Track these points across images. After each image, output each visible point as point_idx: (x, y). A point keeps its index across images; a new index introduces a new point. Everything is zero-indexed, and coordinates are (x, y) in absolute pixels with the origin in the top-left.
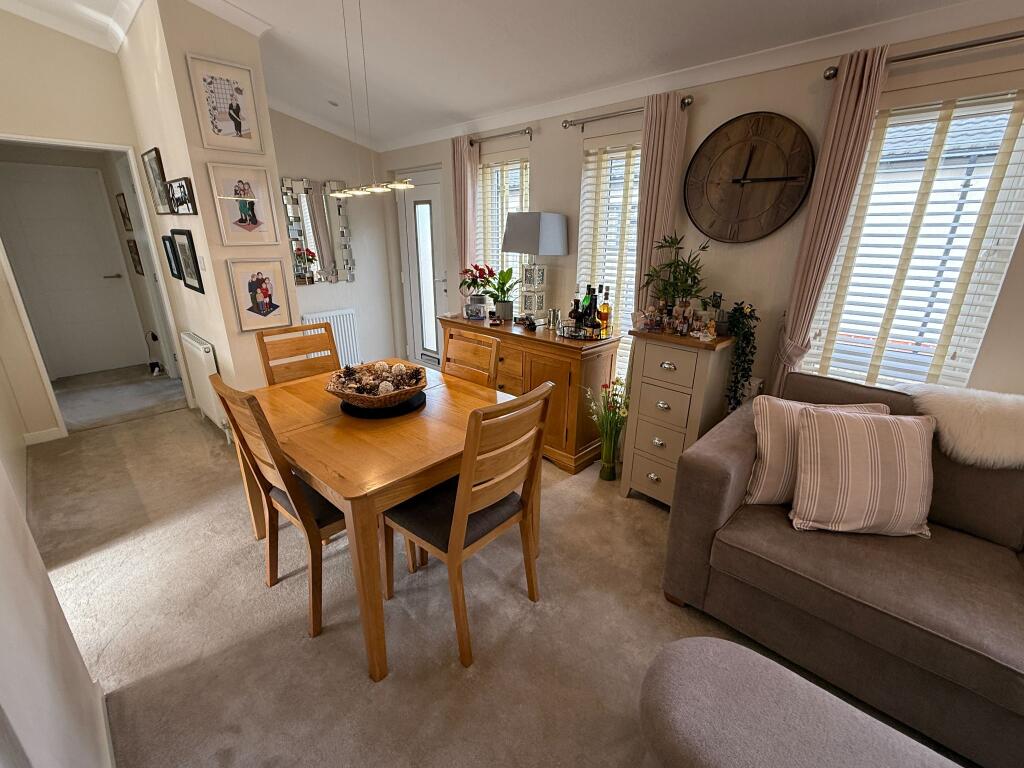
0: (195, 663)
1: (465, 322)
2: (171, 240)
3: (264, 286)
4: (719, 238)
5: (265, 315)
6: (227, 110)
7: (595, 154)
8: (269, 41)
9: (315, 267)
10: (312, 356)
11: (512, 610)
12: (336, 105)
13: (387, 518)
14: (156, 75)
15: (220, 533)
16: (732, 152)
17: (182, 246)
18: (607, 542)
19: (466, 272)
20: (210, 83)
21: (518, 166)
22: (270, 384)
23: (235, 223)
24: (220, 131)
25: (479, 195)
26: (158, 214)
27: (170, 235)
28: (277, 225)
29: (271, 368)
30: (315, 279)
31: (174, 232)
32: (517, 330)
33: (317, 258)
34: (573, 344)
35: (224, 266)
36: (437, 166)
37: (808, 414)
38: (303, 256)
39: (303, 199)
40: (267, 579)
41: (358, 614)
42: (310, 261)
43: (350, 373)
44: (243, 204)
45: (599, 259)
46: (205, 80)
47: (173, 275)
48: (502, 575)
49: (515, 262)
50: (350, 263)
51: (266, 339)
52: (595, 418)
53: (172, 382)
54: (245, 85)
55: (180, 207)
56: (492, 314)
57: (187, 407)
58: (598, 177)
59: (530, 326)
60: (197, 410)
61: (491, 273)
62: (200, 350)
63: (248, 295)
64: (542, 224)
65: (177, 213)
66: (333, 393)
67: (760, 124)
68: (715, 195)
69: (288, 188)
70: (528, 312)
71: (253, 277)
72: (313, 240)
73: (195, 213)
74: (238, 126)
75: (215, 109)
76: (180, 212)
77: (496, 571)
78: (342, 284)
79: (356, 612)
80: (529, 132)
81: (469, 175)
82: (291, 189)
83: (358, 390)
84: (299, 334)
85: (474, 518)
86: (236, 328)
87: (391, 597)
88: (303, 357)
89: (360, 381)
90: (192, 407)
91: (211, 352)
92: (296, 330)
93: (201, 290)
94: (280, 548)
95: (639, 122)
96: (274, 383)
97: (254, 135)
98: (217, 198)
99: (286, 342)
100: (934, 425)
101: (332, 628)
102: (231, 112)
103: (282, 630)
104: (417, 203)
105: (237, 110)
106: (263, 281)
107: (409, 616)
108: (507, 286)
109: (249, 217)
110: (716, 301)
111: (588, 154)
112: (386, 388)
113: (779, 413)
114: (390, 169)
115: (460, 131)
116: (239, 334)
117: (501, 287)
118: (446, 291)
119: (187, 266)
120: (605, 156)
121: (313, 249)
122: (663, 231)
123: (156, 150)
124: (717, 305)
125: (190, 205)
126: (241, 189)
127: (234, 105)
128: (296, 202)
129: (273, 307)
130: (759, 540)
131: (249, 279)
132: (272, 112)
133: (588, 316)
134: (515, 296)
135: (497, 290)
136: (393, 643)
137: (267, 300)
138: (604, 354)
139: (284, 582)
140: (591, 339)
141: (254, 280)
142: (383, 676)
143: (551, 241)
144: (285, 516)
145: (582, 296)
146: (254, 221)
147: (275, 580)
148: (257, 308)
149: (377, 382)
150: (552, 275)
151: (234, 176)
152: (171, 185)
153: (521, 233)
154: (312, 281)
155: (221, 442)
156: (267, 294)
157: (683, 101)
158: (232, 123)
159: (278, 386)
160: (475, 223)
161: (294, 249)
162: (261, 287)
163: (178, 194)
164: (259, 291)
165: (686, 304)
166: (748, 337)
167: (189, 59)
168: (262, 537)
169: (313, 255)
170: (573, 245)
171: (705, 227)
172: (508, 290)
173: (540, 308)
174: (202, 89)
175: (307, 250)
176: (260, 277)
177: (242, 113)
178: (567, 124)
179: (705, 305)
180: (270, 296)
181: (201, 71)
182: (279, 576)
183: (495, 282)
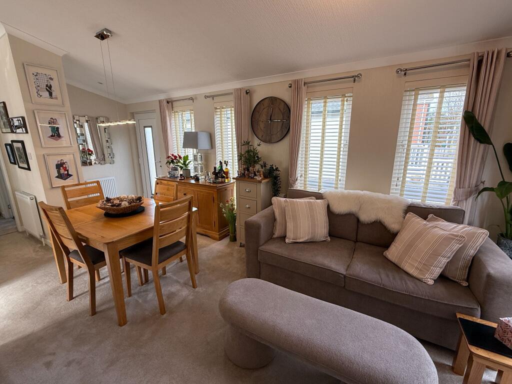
0: (28, 336)
1: (169, 179)
2: (11, 146)
3: (64, 166)
4: (265, 141)
5: (65, 179)
6: (45, 87)
7: (219, 109)
8: (67, 58)
9: (93, 157)
10: (91, 196)
11: (185, 293)
12: (101, 84)
13: (126, 258)
14: (6, 70)
15: (41, 283)
16: (265, 110)
17: (18, 149)
18: (229, 264)
19: (169, 157)
20: (36, 75)
21: (189, 112)
22: (68, 209)
23: (49, 137)
24: (41, 96)
25: (173, 124)
26: (3, 133)
27: (10, 143)
28: (71, 137)
29: (69, 202)
30: (93, 163)
31: (12, 141)
32: (193, 181)
33: (94, 153)
34: (215, 185)
35: (42, 157)
36: (153, 111)
37: (287, 201)
38: (86, 152)
39: (86, 125)
40: (68, 298)
41: (114, 304)
42: (91, 155)
43: (108, 200)
44: (53, 128)
45: (225, 150)
46: (33, 74)
47: (11, 163)
48: (182, 281)
49: (191, 152)
50: (112, 156)
51: (66, 189)
52: (225, 215)
53: (7, 220)
54: (54, 76)
55: (17, 130)
56: (181, 175)
57: (18, 231)
58: (221, 118)
59: (197, 179)
60: (24, 232)
61: (180, 157)
62: (28, 199)
63: (56, 171)
64: (199, 136)
65: (16, 133)
66: (100, 208)
67: (273, 100)
68: (262, 125)
69: (77, 120)
70: (196, 173)
71: (58, 162)
72: (92, 145)
73: (27, 132)
74: (51, 94)
75: (38, 86)
76: (17, 132)
77: (179, 280)
78: (108, 165)
79: (113, 304)
80: (192, 99)
81: (167, 115)
82: (79, 121)
83: (112, 206)
84: (84, 186)
85: (162, 251)
86: (49, 187)
87: (130, 295)
88: (86, 197)
89: (113, 202)
90: (20, 230)
91: (34, 199)
92: (82, 184)
93: (29, 169)
94: (74, 286)
95: (232, 97)
96: (70, 208)
97: (59, 97)
98: (39, 124)
99: (77, 190)
100: (327, 202)
101: (101, 312)
102: (47, 88)
103: (76, 316)
104: (145, 127)
105: (50, 87)
106: (64, 163)
107: (138, 301)
108: (187, 163)
109: (56, 134)
110: (264, 165)
111: (216, 109)
112: (125, 204)
113: (280, 203)
114: (132, 111)
115: (162, 97)
116: (50, 189)
117: (184, 164)
118: (161, 166)
119: (20, 157)
120: (223, 110)
121: (91, 148)
122: (244, 139)
123: (4, 103)
124: (265, 166)
125: (24, 129)
126: (52, 121)
127: (49, 85)
128: (81, 127)
129: (69, 176)
130: (273, 248)
131: (56, 163)
132: (68, 85)
133: (220, 174)
134: (191, 167)
135: (182, 164)
136: (129, 312)
137: (66, 172)
138: (228, 189)
139: (77, 298)
140: (222, 182)
141: (59, 163)
142: (125, 324)
143: (204, 143)
144: (76, 263)
145: (218, 166)
146: (59, 136)
147: (71, 298)
148: (60, 176)
149: (121, 202)
150: (207, 157)
151: (49, 116)
152: (13, 120)
153: (190, 140)
154: (91, 164)
155: (40, 245)
156: (65, 169)
157: (246, 91)
158: (48, 93)
159: (73, 209)
160: (172, 136)
161: (81, 149)
162: (62, 166)
163: (16, 123)
164: (61, 168)
165: (254, 167)
166: (276, 178)
167: (25, 65)
168: (64, 282)
169: (92, 152)
170: (213, 145)
171: (260, 137)
172: (188, 165)
173: (201, 171)
174: (32, 79)
175: (88, 149)
176: (62, 161)
177: (52, 88)
178: (206, 97)
179: (262, 166)
180: (68, 171)
181: (32, 70)
182: (74, 296)
183: (182, 162)
